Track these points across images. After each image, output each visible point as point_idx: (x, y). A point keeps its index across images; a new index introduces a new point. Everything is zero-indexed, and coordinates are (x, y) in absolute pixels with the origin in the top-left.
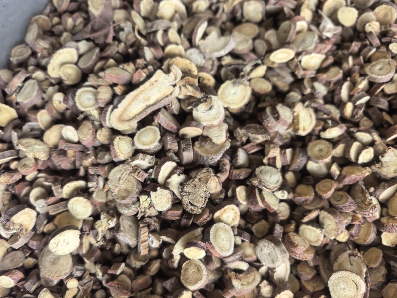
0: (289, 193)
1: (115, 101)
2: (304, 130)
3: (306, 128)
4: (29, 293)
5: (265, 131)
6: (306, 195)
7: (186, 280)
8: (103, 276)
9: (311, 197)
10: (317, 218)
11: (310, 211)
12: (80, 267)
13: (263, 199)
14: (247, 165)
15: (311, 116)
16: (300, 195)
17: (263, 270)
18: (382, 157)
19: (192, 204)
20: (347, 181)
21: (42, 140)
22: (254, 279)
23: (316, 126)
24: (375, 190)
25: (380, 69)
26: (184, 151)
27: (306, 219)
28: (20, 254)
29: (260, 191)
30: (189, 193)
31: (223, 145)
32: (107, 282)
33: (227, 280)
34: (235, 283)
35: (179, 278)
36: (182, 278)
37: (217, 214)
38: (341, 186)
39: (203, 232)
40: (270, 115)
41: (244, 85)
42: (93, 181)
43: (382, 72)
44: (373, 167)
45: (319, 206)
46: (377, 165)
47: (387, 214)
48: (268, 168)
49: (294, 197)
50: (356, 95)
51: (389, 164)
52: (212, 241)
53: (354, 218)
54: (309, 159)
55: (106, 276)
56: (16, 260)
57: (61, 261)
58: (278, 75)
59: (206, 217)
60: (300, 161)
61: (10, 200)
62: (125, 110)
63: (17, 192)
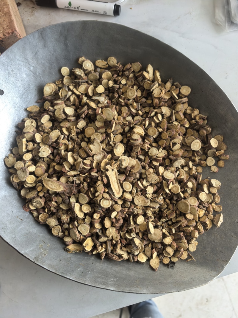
0: (161, 148)
1: (111, 193)
2: (143, 133)
3: (142, 132)
4: (161, 248)
5: (138, 146)
6: (163, 143)
7: (176, 192)
8: (165, 219)
9: (165, 142)
10: (172, 143)
11: (170, 144)
12: (159, 227)
13: (160, 157)
14: (145, 157)
15: (139, 128)
16: (163, 145)
17: (180, 167)
18: (163, 113)
19: (155, 181)
20: (165, 128)
21: (107, 229)
22: (182, 171)
23: (142, 127)
24: (172, 121)
25: (131, 93)
26: (136, 176)
27: (172, 147)
28: (147, 249)
29: (157, 157)
30: (151, 180)
31: (137, 162)
32: (168, 218)
33: (180, 179)
34: (182, 177)
35: (175, 194)
36: (175, 193)
37: (160, 174)
38: (166, 130)
39: (165, 181)
40: (135, 142)
41: (118, 145)
42: (135, 211)
43: (133, 94)
44: (165, 117)
45: (169, 141)
46: (165, 116)
47: (180, 121)
48: (150, 150)
49: (162, 147)
50: (137, 108)
51: (166, 112)
52: (169, 179)
53: (177, 132)
54: (152, 136)
55: (166, 218)
56: (148, 250)
57: (156, 232)
58: (117, 131)
59: (161, 177)
60: (152, 139)
61: (126, 248)
62: (116, 190)
63: (124, 244)
